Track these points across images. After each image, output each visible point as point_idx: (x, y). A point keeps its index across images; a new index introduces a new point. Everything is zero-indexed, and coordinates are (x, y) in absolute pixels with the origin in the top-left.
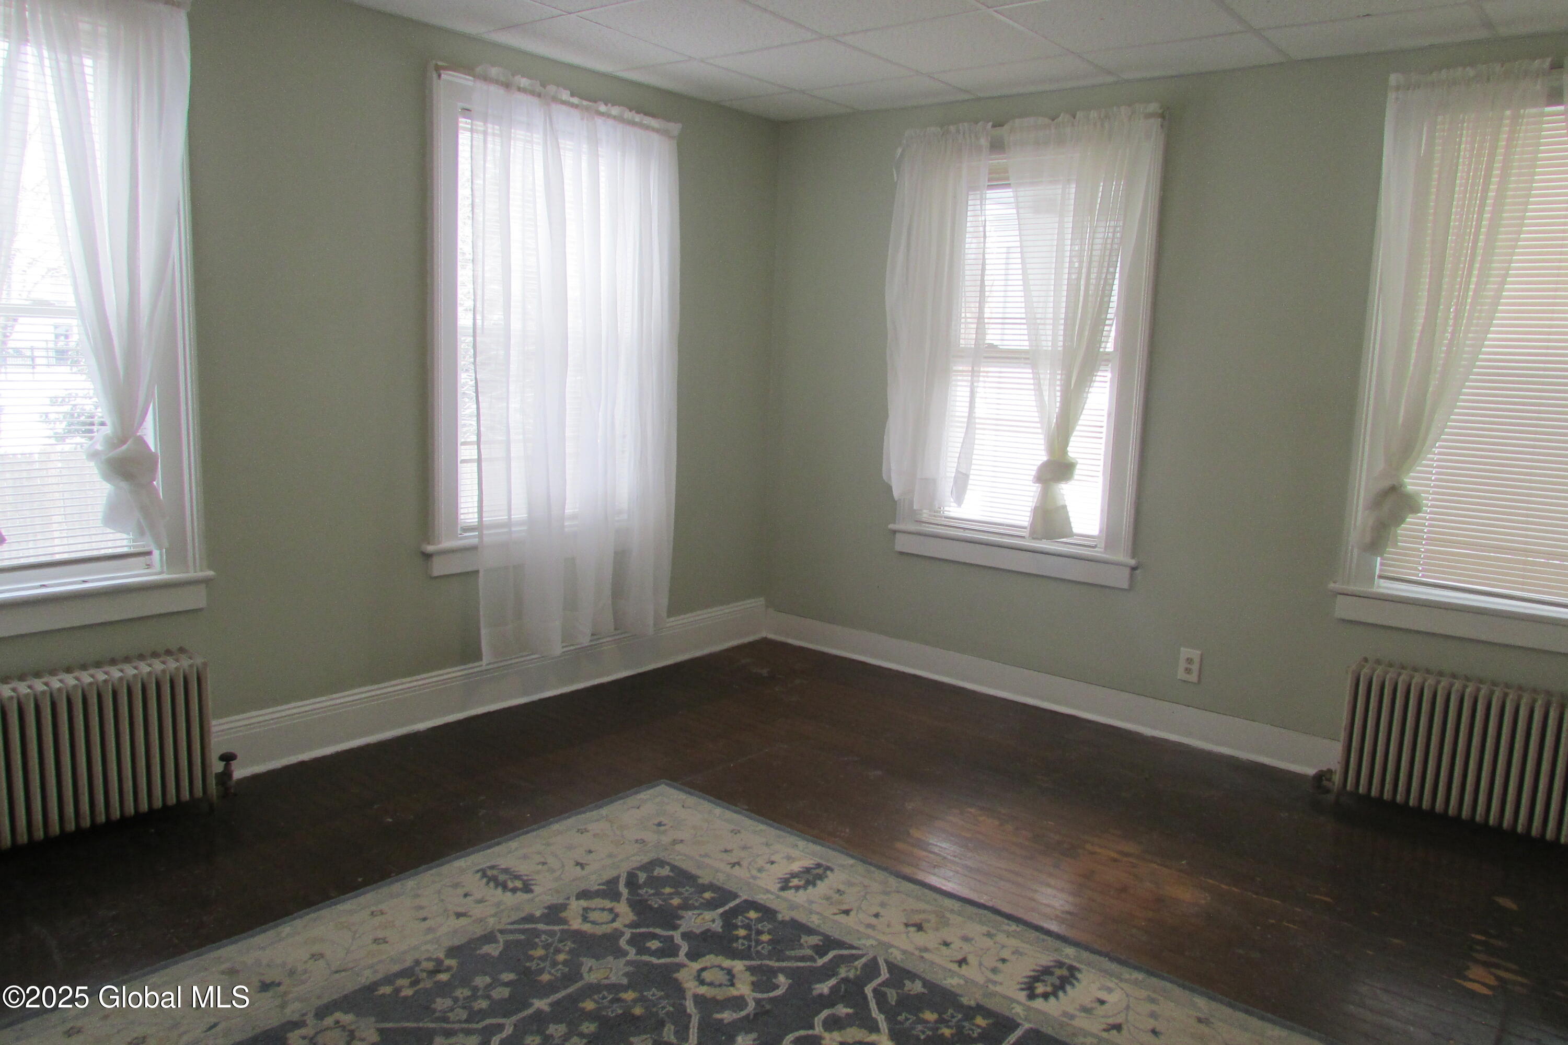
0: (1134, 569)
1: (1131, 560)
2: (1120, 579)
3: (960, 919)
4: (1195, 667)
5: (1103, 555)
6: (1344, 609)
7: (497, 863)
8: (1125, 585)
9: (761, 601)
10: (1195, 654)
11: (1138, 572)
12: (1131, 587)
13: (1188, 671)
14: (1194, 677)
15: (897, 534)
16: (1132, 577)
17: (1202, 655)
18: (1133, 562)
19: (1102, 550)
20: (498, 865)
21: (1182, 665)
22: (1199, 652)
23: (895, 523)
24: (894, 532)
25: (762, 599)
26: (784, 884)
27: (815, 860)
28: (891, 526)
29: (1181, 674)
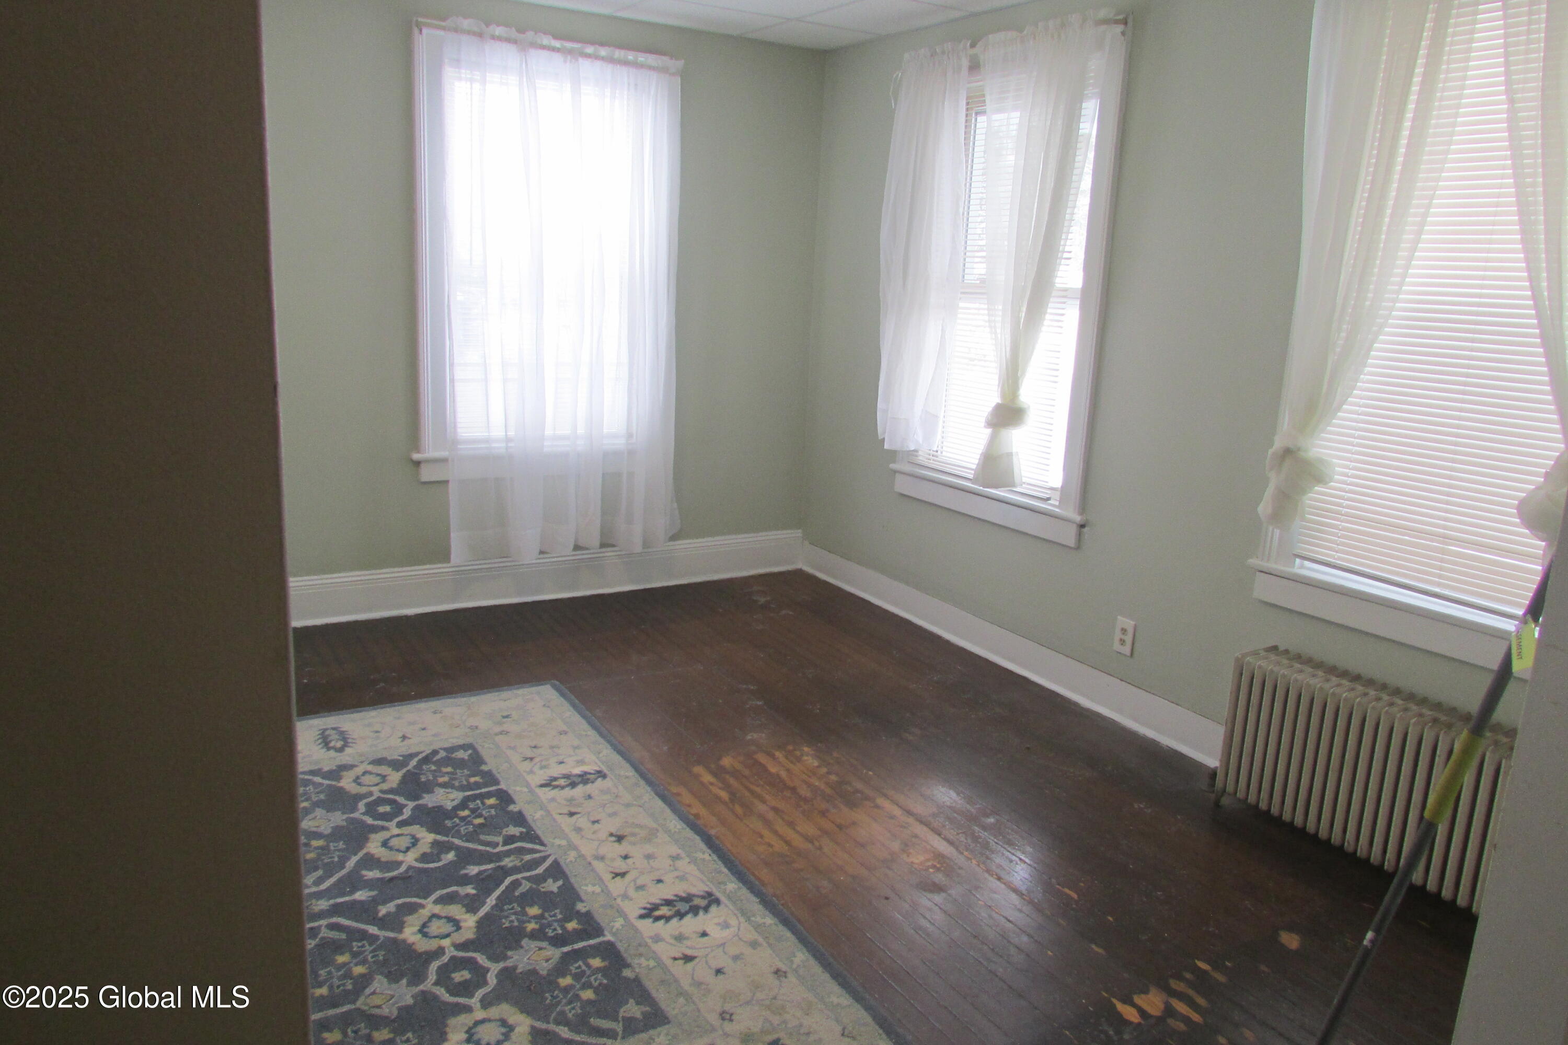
0: (1082, 526)
1: (1077, 516)
2: (1068, 537)
3: (668, 839)
4: (1128, 639)
5: (1057, 510)
6: (1264, 589)
7: (339, 726)
8: (1071, 542)
9: (799, 533)
10: (1129, 624)
11: (1086, 530)
12: (1078, 547)
13: (1122, 642)
14: (1126, 650)
15: (897, 475)
16: (1080, 536)
17: (1135, 625)
18: (1078, 518)
19: (1057, 503)
20: (340, 728)
21: (1118, 635)
22: (1132, 623)
23: (894, 462)
24: (895, 472)
25: (800, 531)
26: (548, 782)
27: (599, 767)
28: (892, 466)
29: (1117, 646)
